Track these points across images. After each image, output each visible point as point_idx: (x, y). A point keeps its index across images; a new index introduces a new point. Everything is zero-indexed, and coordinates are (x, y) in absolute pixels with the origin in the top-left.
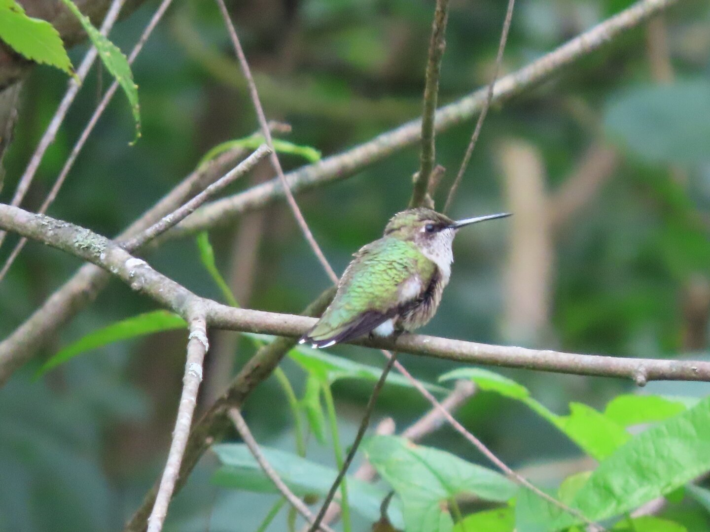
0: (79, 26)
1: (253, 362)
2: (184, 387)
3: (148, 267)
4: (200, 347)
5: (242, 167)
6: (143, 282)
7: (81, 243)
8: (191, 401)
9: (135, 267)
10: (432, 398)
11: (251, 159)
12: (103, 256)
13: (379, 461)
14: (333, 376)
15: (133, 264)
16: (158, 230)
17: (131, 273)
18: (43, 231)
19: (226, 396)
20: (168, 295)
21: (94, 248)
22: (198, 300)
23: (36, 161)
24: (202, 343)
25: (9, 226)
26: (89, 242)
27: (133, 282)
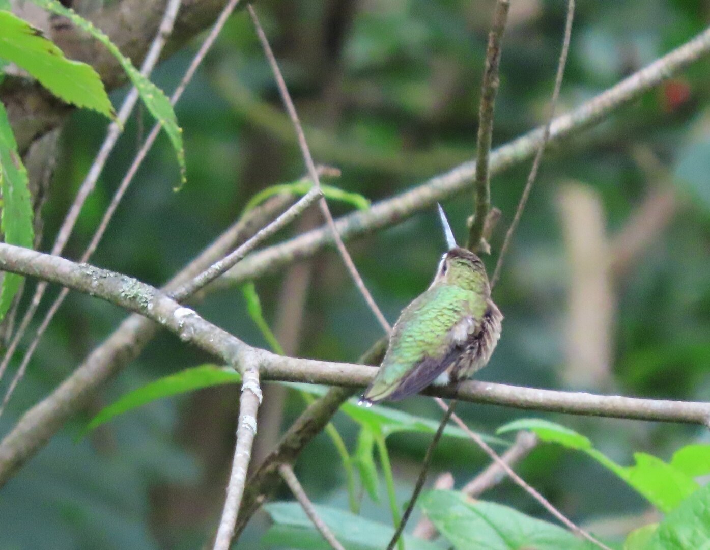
0: (120, 69)
1: (304, 417)
2: (238, 440)
3: (197, 316)
4: (253, 399)
5: (293, 211)
6: (193, 332)
7: (128, 293)
8: (245, 455)
9: (185, 316)
10: (490, 451)
11: (302, 203)
12: (150, 306)
13: (438, 517)
14: (387, 430)
15: (182, 314)
16: (207, 278)
17: (180, 324)
18: (88, 281)
19: (277, 452)
20: (218, 345)
21: (141, 298)
22: (251, 350)
23: (75, 212)
24: (255, 395)
25: (51, 276)
26: (135, 292)
27: (182, 333)
